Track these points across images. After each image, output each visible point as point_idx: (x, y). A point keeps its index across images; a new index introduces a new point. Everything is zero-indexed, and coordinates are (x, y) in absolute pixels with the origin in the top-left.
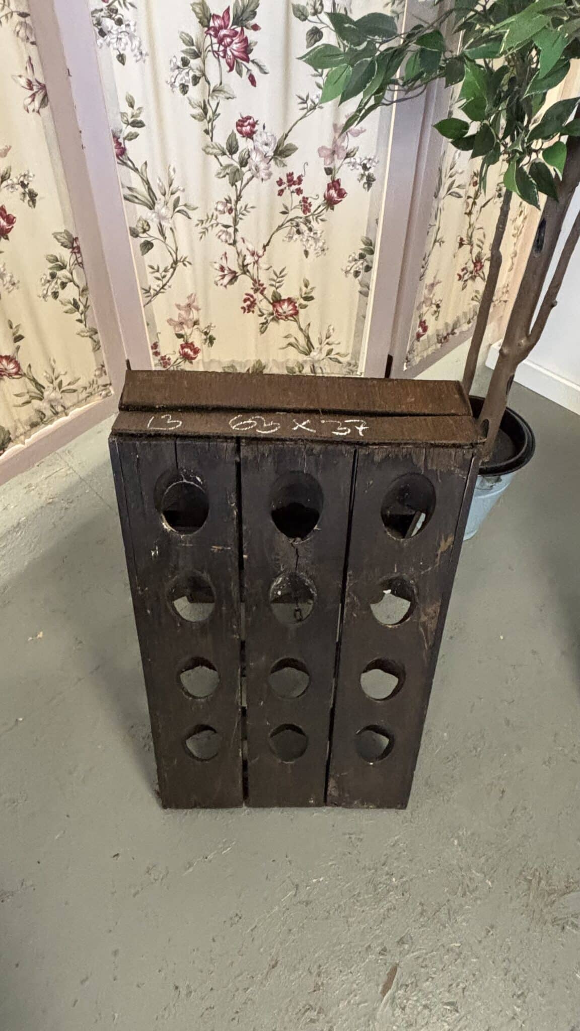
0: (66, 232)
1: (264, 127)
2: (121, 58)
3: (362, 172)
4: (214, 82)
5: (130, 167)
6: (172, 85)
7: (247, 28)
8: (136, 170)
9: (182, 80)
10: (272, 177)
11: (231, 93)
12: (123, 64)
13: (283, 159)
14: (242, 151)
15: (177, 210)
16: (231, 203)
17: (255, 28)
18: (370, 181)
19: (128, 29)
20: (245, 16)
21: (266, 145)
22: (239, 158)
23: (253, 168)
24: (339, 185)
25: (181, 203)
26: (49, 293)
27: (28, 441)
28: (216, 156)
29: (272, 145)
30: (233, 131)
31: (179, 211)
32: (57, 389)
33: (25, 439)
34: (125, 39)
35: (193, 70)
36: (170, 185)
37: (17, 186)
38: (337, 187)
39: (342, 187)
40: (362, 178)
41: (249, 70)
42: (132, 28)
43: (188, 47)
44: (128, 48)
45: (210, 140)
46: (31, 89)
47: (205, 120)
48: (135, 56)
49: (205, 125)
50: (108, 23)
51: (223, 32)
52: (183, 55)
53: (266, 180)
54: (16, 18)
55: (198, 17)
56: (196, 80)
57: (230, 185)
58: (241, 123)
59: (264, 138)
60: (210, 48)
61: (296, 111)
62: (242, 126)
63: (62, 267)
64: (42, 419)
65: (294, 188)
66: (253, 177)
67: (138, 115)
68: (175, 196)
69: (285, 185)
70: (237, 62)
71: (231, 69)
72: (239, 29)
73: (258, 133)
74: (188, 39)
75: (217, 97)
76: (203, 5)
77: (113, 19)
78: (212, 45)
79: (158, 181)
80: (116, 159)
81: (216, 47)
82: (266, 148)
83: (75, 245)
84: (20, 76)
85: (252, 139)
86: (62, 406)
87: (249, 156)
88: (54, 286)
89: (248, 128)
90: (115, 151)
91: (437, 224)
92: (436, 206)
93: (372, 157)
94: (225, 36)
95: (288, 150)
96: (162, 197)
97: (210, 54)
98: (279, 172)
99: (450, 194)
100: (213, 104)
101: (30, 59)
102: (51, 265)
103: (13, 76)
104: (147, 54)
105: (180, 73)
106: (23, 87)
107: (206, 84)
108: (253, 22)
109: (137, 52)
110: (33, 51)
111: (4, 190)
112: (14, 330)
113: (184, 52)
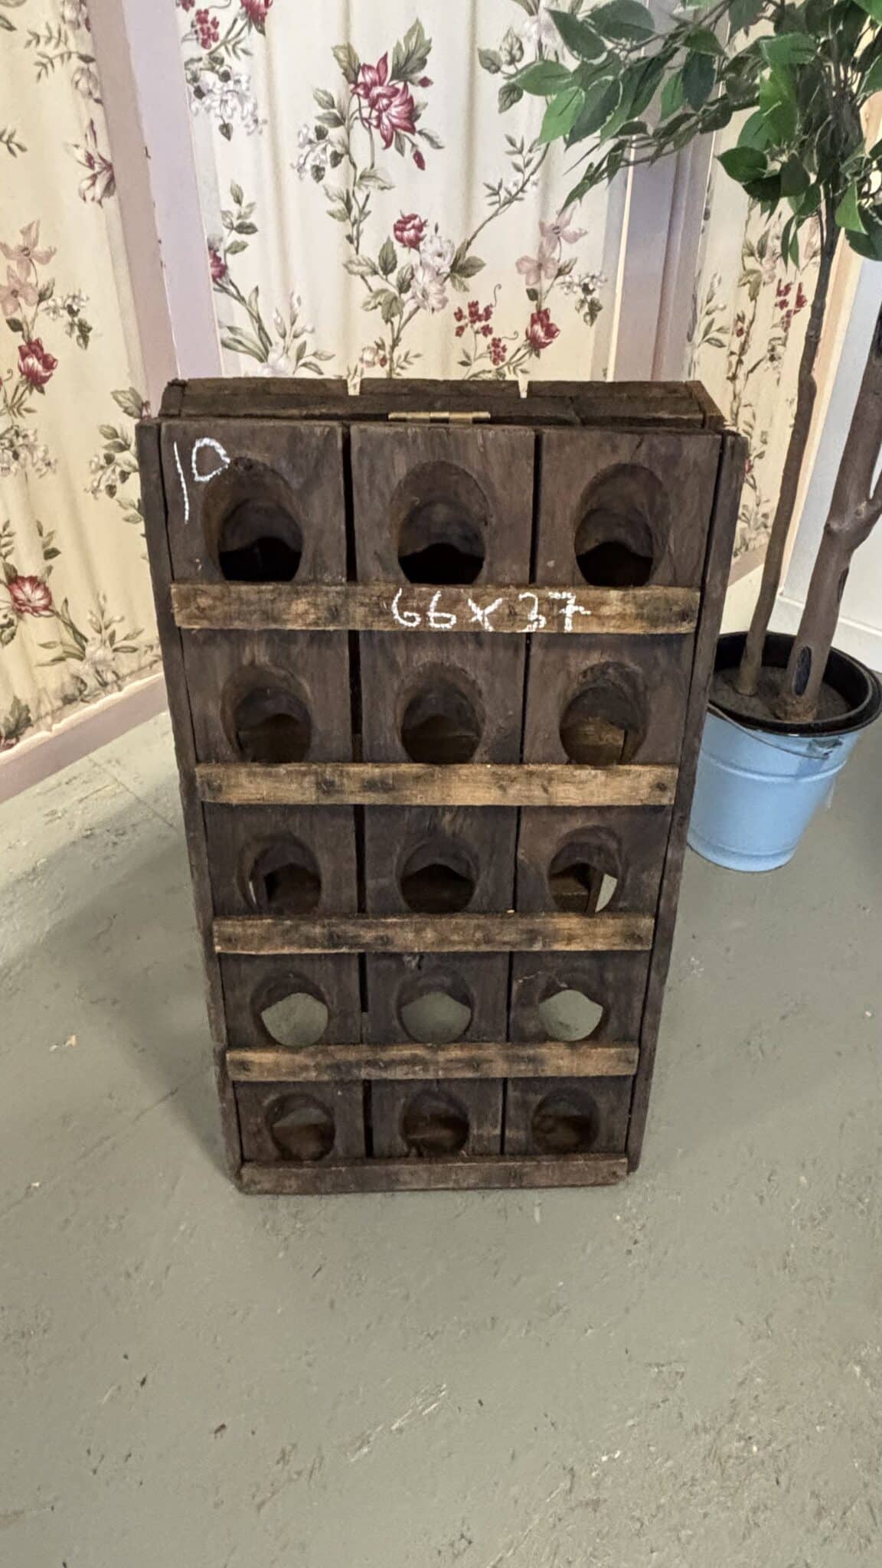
0: (133, 391)
1: (436, 229)
2: (226, 130)
3: (582, 296)
4: (363, 164)
5: (233, 295)
6: (300, 168)
7: (412, 83)
8: (241, 299)
9: (315, 160)
10: (448, 305)
11: (387, 180)
12: (229, 138)
13: (463, 279)
14: (403, 268)
15: (302, 362)
16: (384, 349)
17: (425, 82)
18: (594, 309)
19: (238, 88)
20: (410, 65)
21: (440, 255)
22: (398, 280)
23: (419, 295)
24: (548, 317)
25: (309, 351)
26: (102, 487)
27: (56, 727)
28: (363, 277)
29: (449, 256)
30: (389, 239)
31: (305, 365)
32: (108, 643)
33: (53, 722)
34: (233, 102)
35: (331, 143)
36: (293, 323)
37: (62, 312)
38: (545, 321)
39: (551, 321)
40: (582, 306)
41: (414, 145)
42: (244, 86)
43: (325, 111)
44: (237, 115)
45: (354, 252)
46: (92, 166)
47: (348, 221)
48: (247, 126)
49: (348, 228)
50: (209, 79)
51: (377, 90)
52: (318, 123)
53: (439, 310)
54: (76, 63)
55: (342, 67)
56: (336, 159)
57: (383, 321)
58: (401, 225)
59: (436, 246)
60: (357, 114)
61: (483, 206)
62: (403, 230)
63: (123, 448)
64: (81, 692)
65: (479, 325)
66: (418, 308)
67: (246, 216)
68: (299, 342)
69: (467, 321)
70: (398, 135)
71: (388, 145)
72: (400, 86)
73: (427, 239)
74: (326, 98)
75: (367, 187)
76: (349, 49)
77: (217, 72)
78: (360, 110)
79: (275, 315)
80: (213, 285)
81: (366, 113)
82: (438, 260)
83: (145, 413)
84: (77, 146)
85: (418, 249)
86: (114, 672)
87: (413, 276)
88: (110, 476)
89: (412, 232)
90: (211, 271)
92: (689, 351)
93: (597, 274)
94: (380, 96)
95: (472, 266)
96: (281, 340)
97: (358, 124)
98: (458, 300)
99: (708, 341)
100: (360, 196)
101: (92, 123)
102: (107, 442)
103: (66, 144)
104: (265, 122)
105: (312, 150)
106: (80, 162)
107: (351, 167)
108: (421, 75)
109: (249, 120)
110: (97, 113)
111: (42, 315)
112: (45, 539)
113: (319, 118)
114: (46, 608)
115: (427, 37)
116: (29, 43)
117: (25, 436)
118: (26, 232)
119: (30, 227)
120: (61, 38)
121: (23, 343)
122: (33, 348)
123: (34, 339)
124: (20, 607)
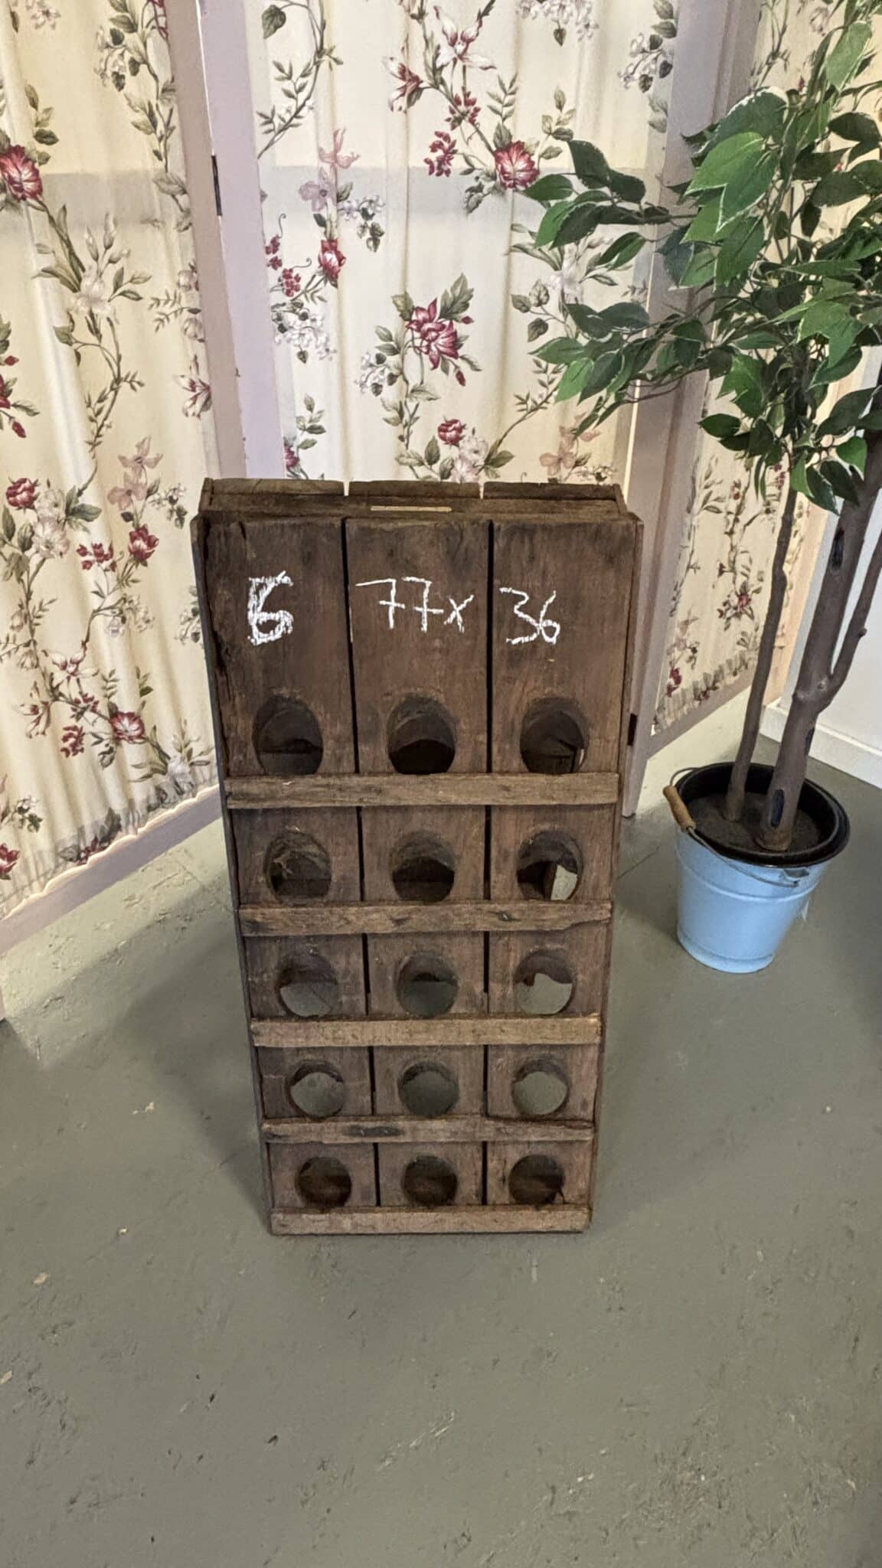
1: (474, 432)
2: (303, 356)
4: (414, 381)
6: (362, 385)
7: (457, 321)
9: (374, 379)
11: (433, 393)
12: (305, 362)
13: (496, 469)
14: (445, 460)
17: (467, 320)
19: (314, 325)
20: (456, 308)
21: (476, 452)
22: (440, 469)
26: (189, 635)
28: (411, 467)
29: (484, 452)
30: (434, 437)
32: (186, 760)
34: (309, 335)
35: (389, 367)
37: (165, 502)
41: (456, 367)
42: (319, 323)
43: (385, 343)
44: (312, 345)
45: (405, 447)
46: (194, 390)
47: (401, 426)
48: (320, 353)
49: (401, 430)
50: (291, 319)
51: (427, 326)
52: (378, 352)
54: (186, 314)
55: (399, 311)
56: (392, 379)
58: (444, 428)
59: (473, 445)
60: (410, 343)
61: (513, 413)
62: (446, 431)
64: (162, 800)
67: (317, 420)
70: (444, 359)
71: (435, 367)
72: (447, 323)
73: (466, 439)
74: (385, 334)
75: (416, 398)
76: (406, 297)
77: (297, 314)
78: (413, 339)
80: (286, 472)
81: (418, 342)
82: (475, 456)
84: (183, 376)
85: (458, 446)
86: (189, 782)
87: (453, 466)
88: (196, 625)
89: (454, 433)
90: (285, 461)
91: (690, 544)
92: (689, 523)
93: (609, 465)
94: (430, 330)
95: (503, 458)
97: (411, 351)
99: (707, 509)
100: (411, 406)
101: (196, 358)
103: (175, 377)
104: (335, 351)
105: (373, 372)
106: (184, 388)
107: (404, 383)
108: (464, 314)
109: (321, 348)
110: (200, 349)
111: (149, 507)
112: (141, 681)
113: (379, 348)
114: (139, 737)
115: (469, 287)
116: (152, 306)
117: (131, 602)
118: (139, 446)
119: (144, 441)
120: (177, 299)
121: (133, 529)
122: (141, 532)
123: (142, 524)
124: (118, 737)
